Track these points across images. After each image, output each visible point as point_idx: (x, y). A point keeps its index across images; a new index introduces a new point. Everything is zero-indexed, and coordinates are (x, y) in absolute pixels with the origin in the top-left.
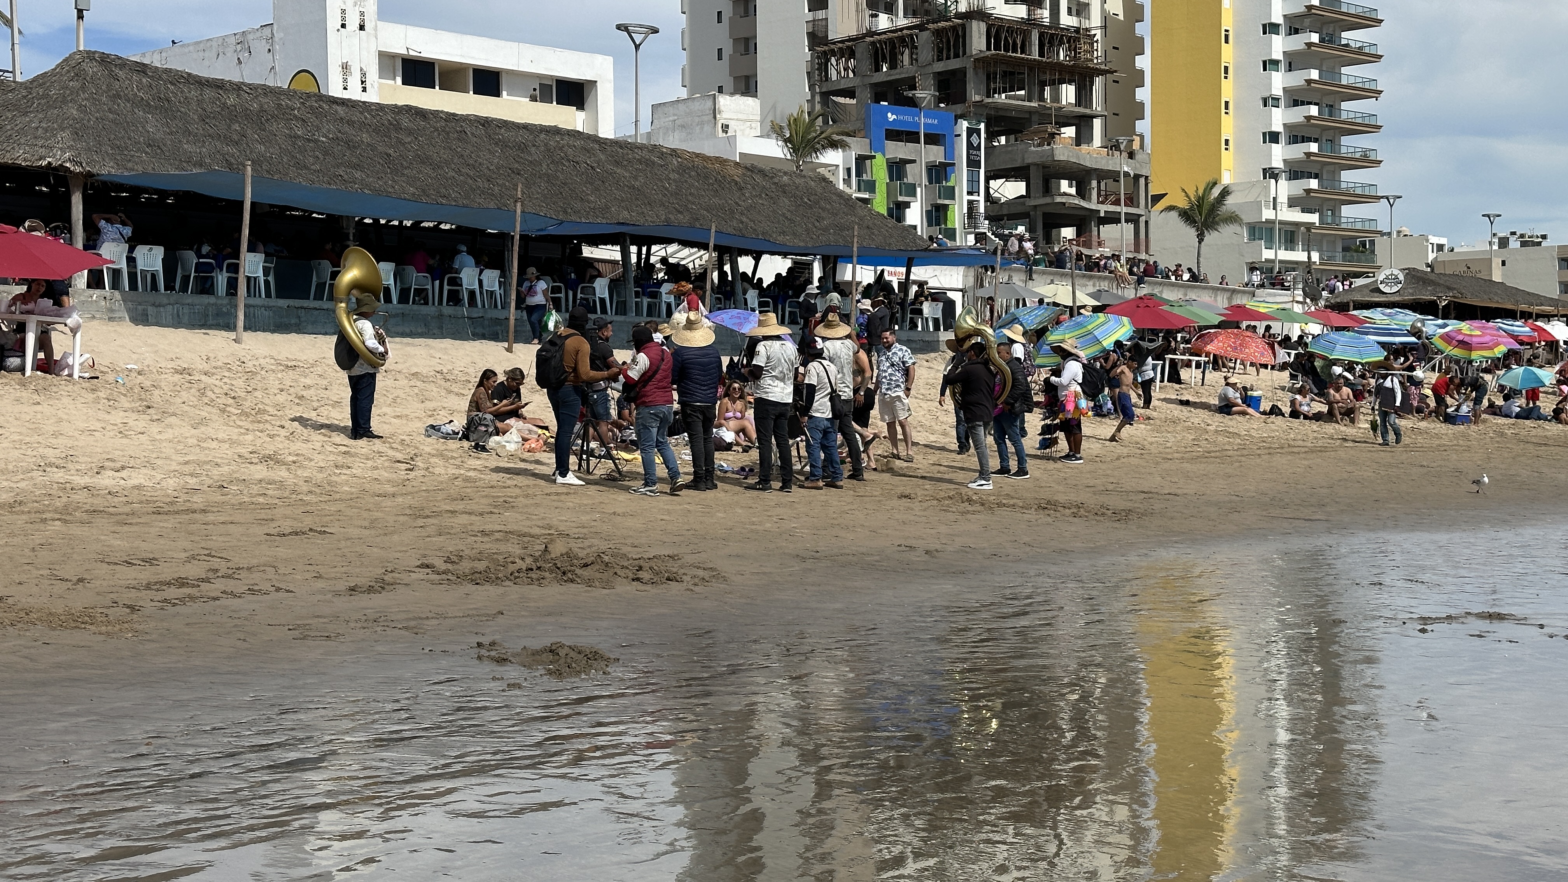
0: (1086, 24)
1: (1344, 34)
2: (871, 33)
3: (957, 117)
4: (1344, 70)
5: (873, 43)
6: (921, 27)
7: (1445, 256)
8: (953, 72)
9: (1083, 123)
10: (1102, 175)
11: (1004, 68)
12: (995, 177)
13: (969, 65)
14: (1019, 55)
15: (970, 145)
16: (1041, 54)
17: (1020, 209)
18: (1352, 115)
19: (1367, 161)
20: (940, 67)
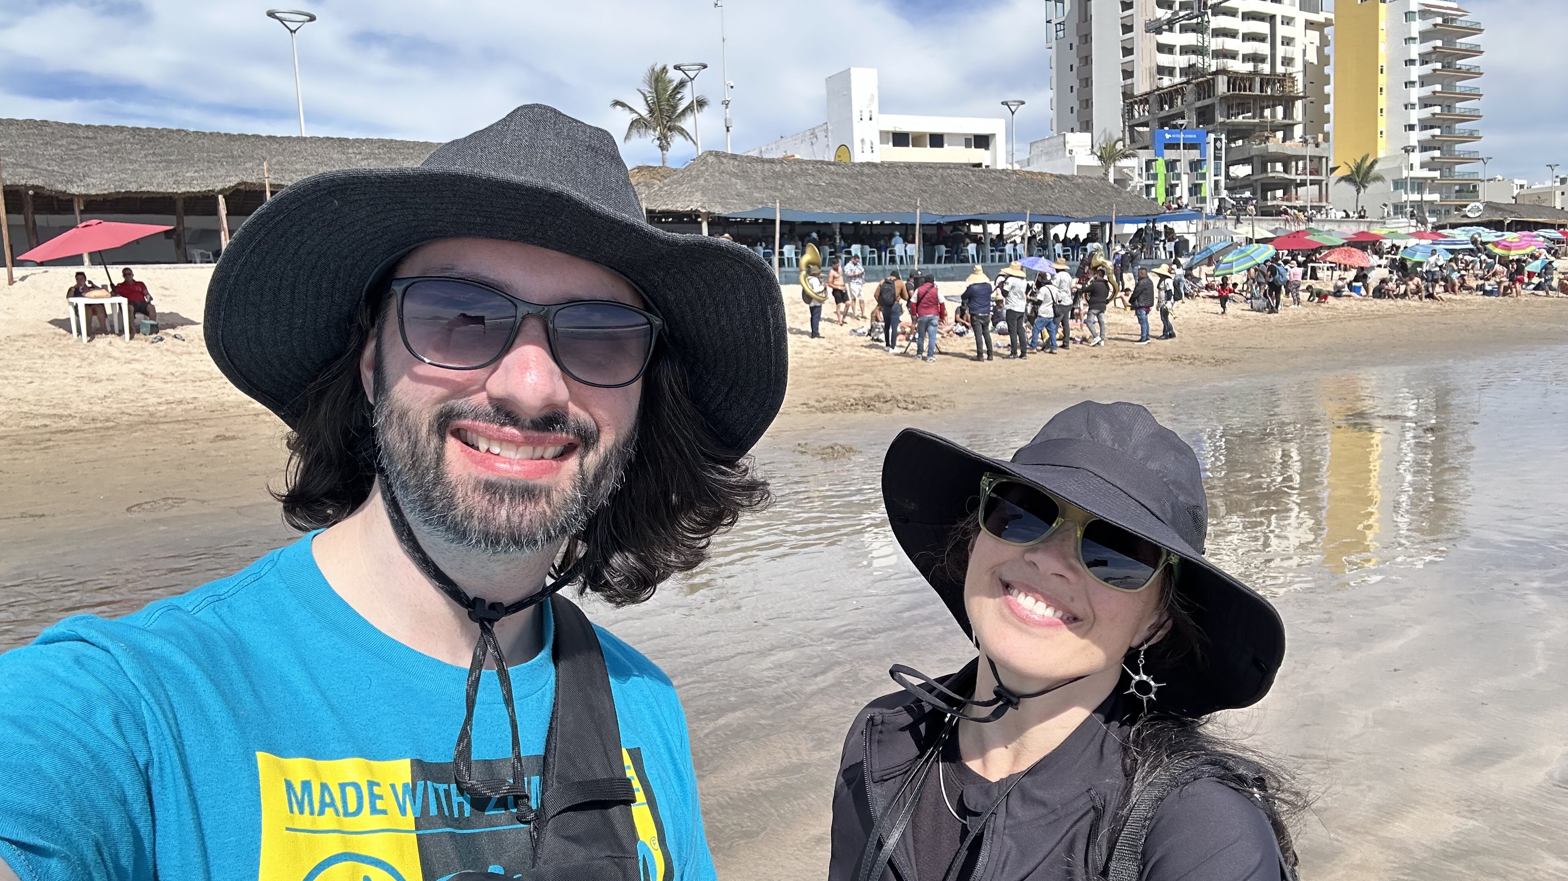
0: (1290, 70)
1: (1458, 62)
2: (1158, 89)
3: (1208, 133)
4: (1458, 84)
5: (1159, 95)
6: (1188, 83)
7: (1524, 191)
8: (1207, 106)
9: (1288, 130)
10: (1297, 158)
11: (1238, 101)
12: (1233, 165)
13: (1216, 101)
14: (1248, 93)
15: (1216, 148)
16: (1261, 91)
17: (1247, 182)
18: (1462, 110)
19: (1472, 136)
20: (1199, 104)
